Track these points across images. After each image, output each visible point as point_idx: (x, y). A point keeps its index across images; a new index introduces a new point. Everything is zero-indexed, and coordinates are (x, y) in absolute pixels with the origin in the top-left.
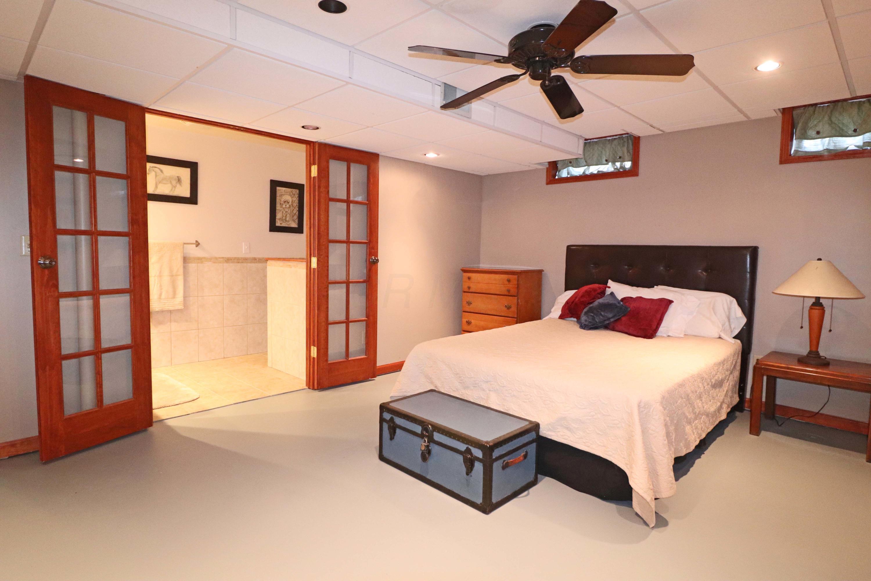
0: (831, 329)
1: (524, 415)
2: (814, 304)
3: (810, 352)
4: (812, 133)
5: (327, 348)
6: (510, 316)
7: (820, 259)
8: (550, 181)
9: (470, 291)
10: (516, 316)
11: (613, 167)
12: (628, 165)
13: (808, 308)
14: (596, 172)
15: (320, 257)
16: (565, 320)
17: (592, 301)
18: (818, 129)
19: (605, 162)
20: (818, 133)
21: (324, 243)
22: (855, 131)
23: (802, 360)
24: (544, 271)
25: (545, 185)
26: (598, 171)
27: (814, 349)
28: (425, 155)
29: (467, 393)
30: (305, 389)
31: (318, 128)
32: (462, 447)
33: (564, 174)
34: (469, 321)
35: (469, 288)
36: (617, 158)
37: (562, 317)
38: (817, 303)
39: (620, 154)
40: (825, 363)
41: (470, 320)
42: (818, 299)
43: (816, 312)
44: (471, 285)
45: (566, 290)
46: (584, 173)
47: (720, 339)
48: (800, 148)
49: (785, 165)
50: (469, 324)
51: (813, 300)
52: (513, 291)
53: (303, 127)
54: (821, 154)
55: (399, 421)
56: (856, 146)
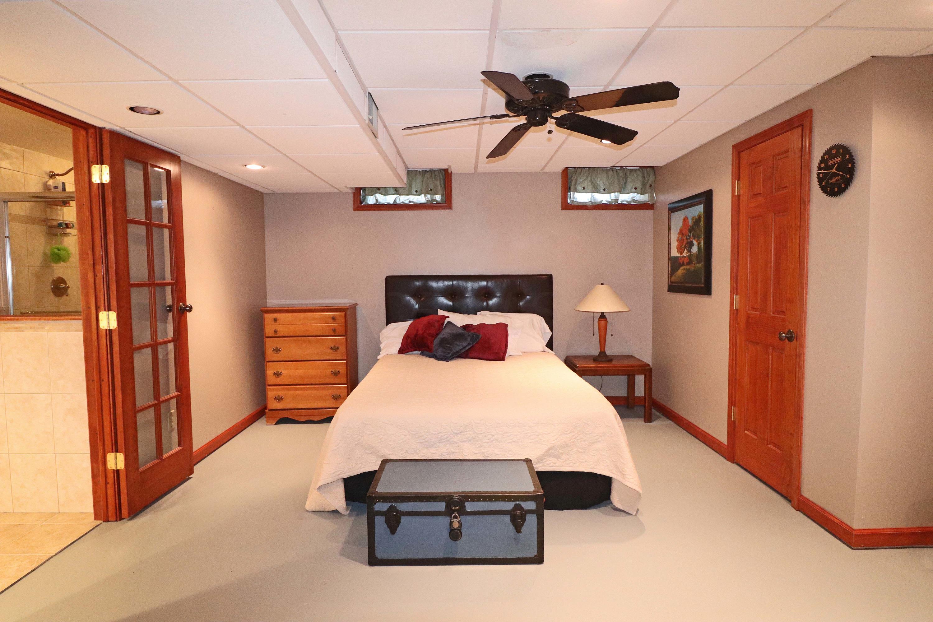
0: (613, 334)
1: (509, 456)
2: (601, 317)
3: (600, 353)
4: (579, 188)
5: (136, 450)
6: (338, 358)
7: (602, 284)
8: (358, 207)
9: (278, 335)
10: (345, 358)
11: (425, 198)
12: (438, 198)
13: (597, 320)
14: (407, 202)
15: (121, 311)
16: (406, 354)
17: (439, 332)
18: (583, 186)
19: (415, 193)
20: (584, 188)
21: (125, 289)
22: (604, 190)
23: (595, 359)
24: (358, 305)
25: (352, 210)
26: (410, 202)
27: (603, 350)
28: (246, 166)
29: (432, 451)
30: (99, 524)
31: (158, 113)
32: (508, 506)
33: (371, 200)
34: (278, 372)
35: (276, 332)
36: (428, 190)
37: (402, 351)
38: (603, 316)
39: (431, 187)
40: (610, 359)
41: (280, 371)
42: (603, 313)
43: (603, 323)
44: (279, 328)
45: (388, 323)
46: (395, 201)
47: (543, 352)
48: (575, 199)
49: (566, 211)
50: (278, 376)
51: (600, 314)
52: (341, 330)
53: (132, 109)
54: (587, 204)
55: (403, 507)
56: (606, 201)
